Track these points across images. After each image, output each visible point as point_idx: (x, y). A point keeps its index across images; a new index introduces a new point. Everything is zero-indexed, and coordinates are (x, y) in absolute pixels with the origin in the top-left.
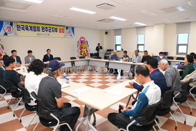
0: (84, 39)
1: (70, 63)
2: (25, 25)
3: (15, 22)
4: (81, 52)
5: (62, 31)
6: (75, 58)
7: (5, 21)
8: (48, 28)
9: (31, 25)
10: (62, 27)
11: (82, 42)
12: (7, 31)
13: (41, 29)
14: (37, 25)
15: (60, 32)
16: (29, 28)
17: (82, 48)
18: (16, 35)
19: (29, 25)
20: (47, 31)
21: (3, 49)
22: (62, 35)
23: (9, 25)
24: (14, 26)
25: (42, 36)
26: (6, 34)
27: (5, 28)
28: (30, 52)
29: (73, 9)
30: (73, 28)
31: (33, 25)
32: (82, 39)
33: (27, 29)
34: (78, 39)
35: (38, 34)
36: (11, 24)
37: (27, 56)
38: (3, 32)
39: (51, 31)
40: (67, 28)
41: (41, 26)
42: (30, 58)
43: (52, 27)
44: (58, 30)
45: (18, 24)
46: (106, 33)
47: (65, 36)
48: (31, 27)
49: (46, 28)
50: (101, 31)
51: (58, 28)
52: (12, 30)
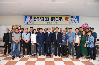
0: (87, 25)
2: (39, 17)
3: (33, 16)
7: (28, 15)
8: (56, 18)
9: (43, 17)
10: (68, 17)
11: (84, 28)
12: (28, 22)
13: (50, 19)
14: (47, 17)
15: (66, 20)
16: (42, 19)
18: (33, 24)
19: (42, 17)
20: (54, 20)
22: (67, 22)
23: (29, 18)
24: (33, 18)
25: (51, 24)
26: (28, 23)
27: (28, 20)
31: (44, 17)
32: (84, 26)
33: (41, 20)
35: (47, 23)
36: (31, 17)
38: (26, 22)
39: (58, 20)
40: (72, 17)
41: (50, 17)
43: (59, 17)
44: (64, 19)
45: (35, 17)
47: (70, 24)
48: (43, 18)
49: (54, 18)
51: (64, 17)
52: (31, 21)
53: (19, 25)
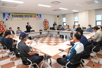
0: (47, 20)
1: (39, 33)
2: (16, 14)
3: (11, 13)
4: (45, 27)
5: (35, 17)
6: (42, 30)
7: (6, 13)
8: (28, 16)
9: (19, 14)
10: (35, 15)
11: (45, 22)
12: (7, 18)
13: (24, 16)
14: (22, 14)
16: (18, 16)
17: (45, 25)
18: (12, 20)
19: (18, 14)
20: (27, 17)
21: (6, 27)
22: (35, 19)
23: (8, 15)
24: (11, 15)
25: (25, 20)
26: (7, 20)
28: (18, 28)
29: (39, 5)
30: (40, 15)
31: (20, 14)
32: (45, 20)
34: (43, 21)
35: (22, 19)
36: (9, 14)
37: (18, 30)
38: (5, 19)
40: (37, 15)
42: (19, 31)
43: (29, 15)
44: (33, 16)
45: (13, 14)
46: (58, 17)
47: (37, 19)
49: (27, 15)
50: (55, 15)
51: (33, 15)
52: (9, 17)
53: (2, 21)
